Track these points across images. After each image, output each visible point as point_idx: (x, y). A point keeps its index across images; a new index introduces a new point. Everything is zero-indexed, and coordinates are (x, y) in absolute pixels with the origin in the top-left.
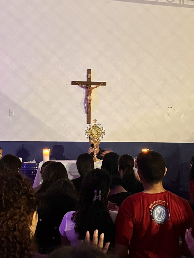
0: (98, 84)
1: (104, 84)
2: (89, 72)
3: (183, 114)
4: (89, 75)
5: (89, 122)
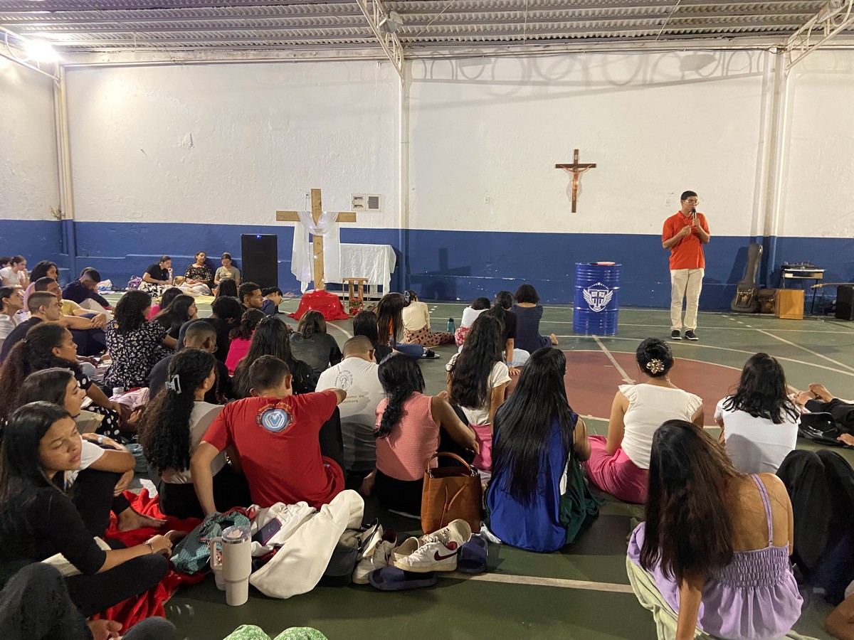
0: (585, 166)
1: (594, 166)
2: (576, 152)
4: (576, 156)
5: (574, 210)
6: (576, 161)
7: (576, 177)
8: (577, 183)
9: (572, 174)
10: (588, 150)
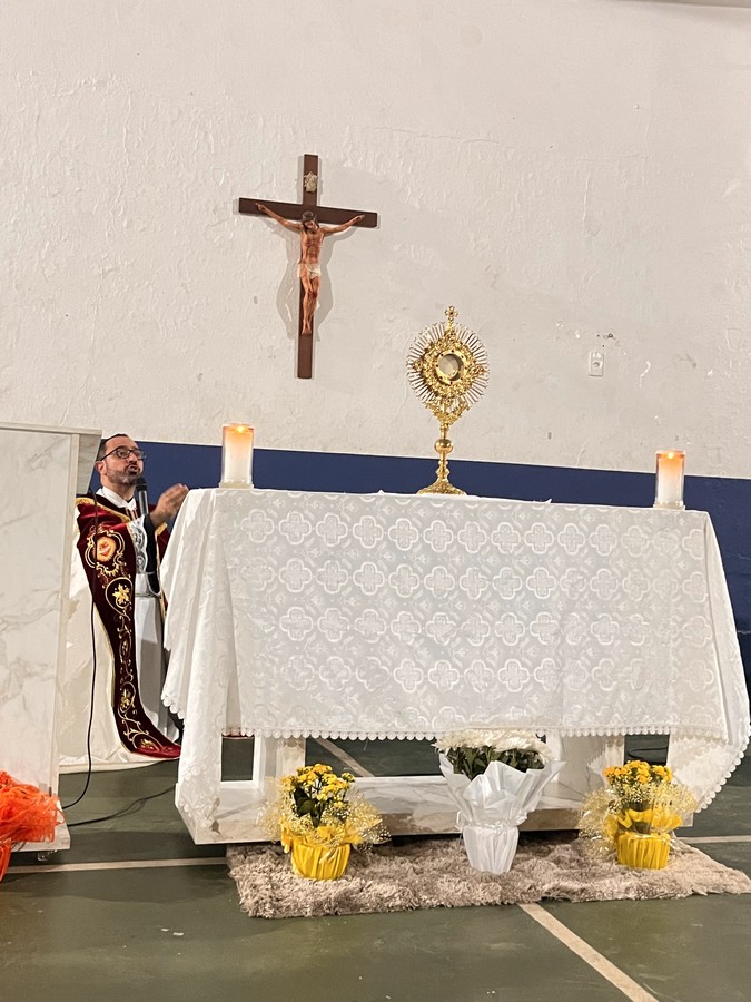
0: (342, 217)
1: (369, 220)
2: (311, 164)
3: (648, 363)
4: (311, 176)
5: (305, 370)
6: (310, 195)
7: (312, 251)
8: (318, 271)
9: (299, 239)
10: (349, 164)
